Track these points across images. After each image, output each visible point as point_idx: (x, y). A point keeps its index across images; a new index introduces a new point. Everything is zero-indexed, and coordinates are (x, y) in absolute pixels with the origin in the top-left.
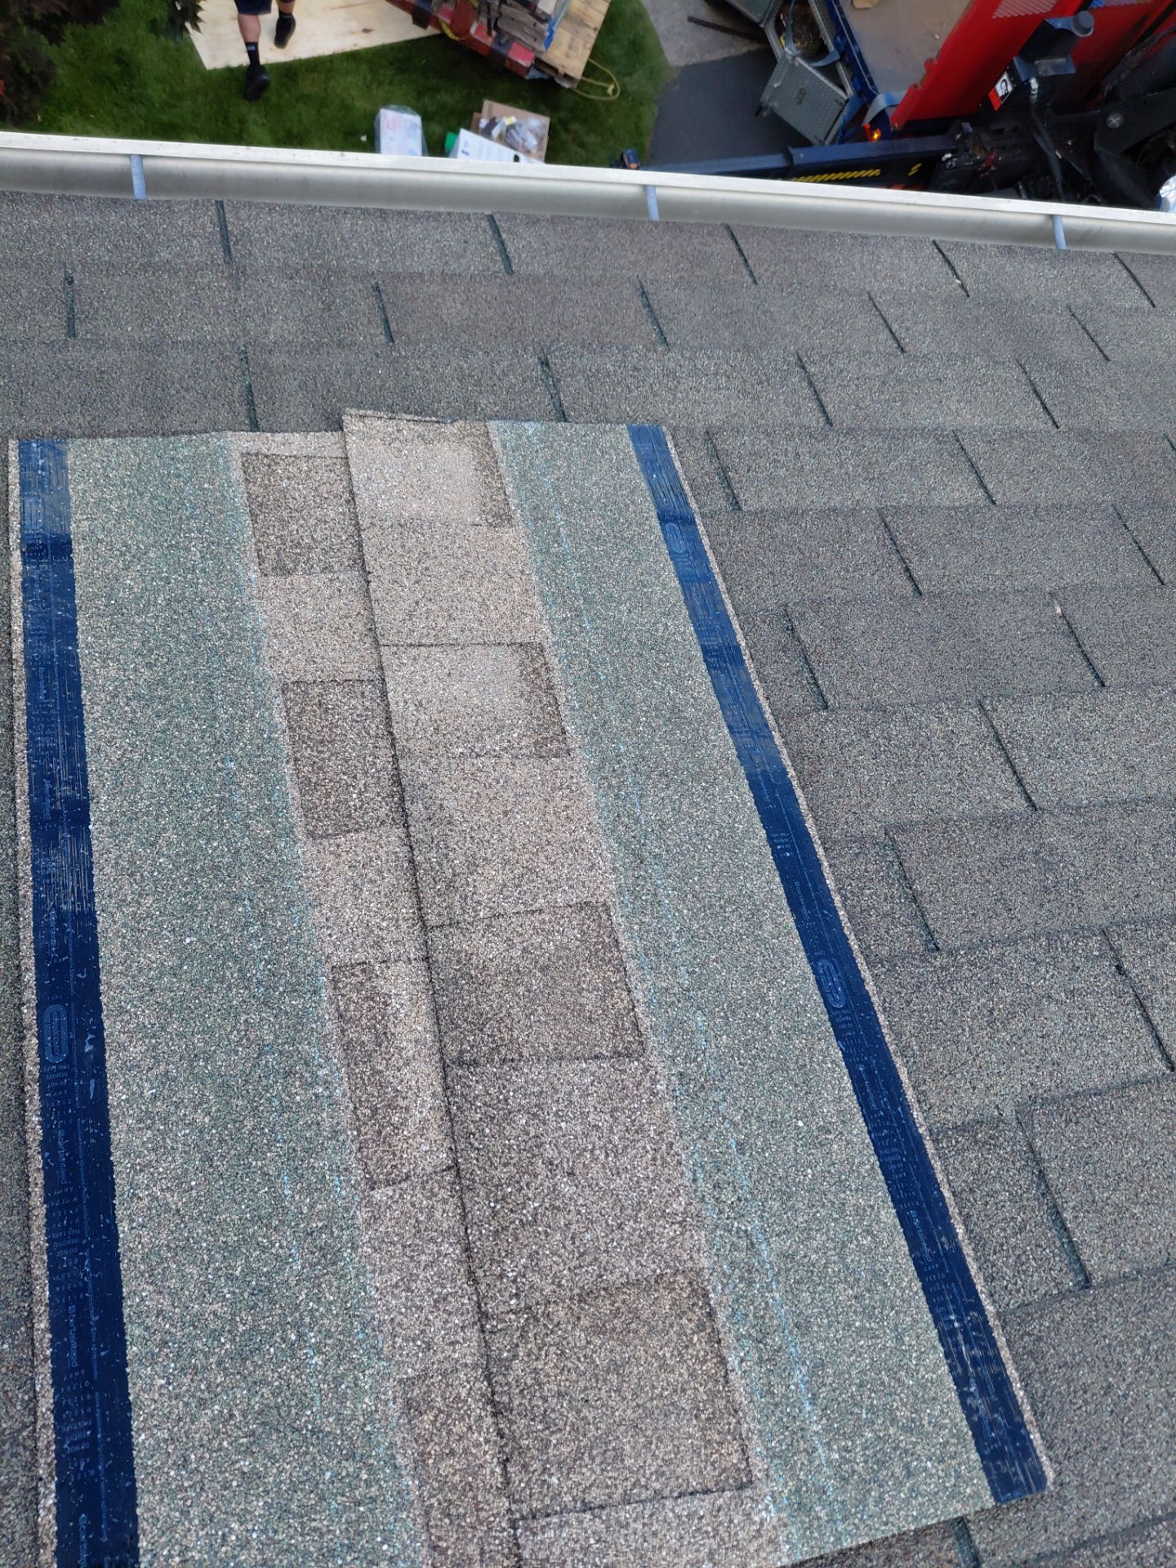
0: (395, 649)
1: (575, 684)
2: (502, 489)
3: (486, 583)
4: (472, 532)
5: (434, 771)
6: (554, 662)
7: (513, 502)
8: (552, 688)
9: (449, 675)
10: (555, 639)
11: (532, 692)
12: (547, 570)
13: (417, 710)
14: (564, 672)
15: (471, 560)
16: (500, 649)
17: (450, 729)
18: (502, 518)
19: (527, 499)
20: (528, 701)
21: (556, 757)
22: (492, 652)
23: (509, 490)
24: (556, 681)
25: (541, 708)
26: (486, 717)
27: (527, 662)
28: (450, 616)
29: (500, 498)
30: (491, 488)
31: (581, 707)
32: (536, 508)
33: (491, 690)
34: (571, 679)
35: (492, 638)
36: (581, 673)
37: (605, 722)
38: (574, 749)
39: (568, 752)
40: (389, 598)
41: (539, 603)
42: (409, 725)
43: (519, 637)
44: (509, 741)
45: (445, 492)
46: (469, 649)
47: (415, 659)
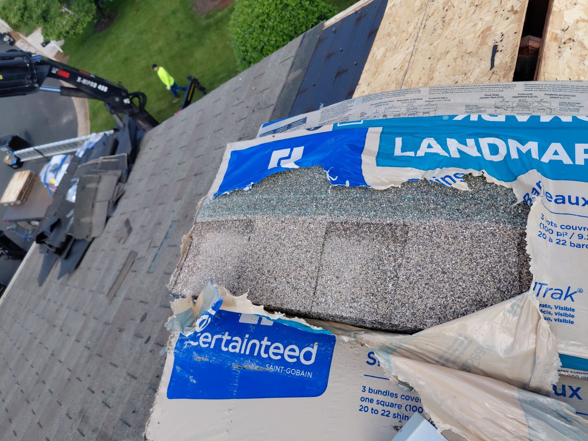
0: (314, 303)
1: (359, 211)
2: (233, 221)
3: (284, 242)
4: (253, 242)
5: (403, 305)
6: (342, 218)
7: (242, 217)
8: (358, 224)
9: (337, 277)
10: (328, 215)
11: (358, 235)
12: (285, 209)
13: (358, 302)
14: (350, 215)
15: (268, 246)
16: (326, 245)
17: (374, 287)
18: (249, 225)
19: (242, 210)
20: (364, 238)
21: (408, 232)
22: (327, 249)
23: (235, 218)
24: (354, 221)
25: (371, 232)
26: (370, 264)
27: (338, 233)
28: (300, 267)
29: (238, 223)
30: (231, 226)
31: (375, 211)
32: (248, 207)
33: (352, 257)
34: (355, 212)
35: (319, 248)
36: (352, 206)
37: (389, 201)
38: (404, 222)
39: (405, 225)
40: (282, 297)
41: (303, 218)
42: (367, 310)
43: (321, 233)
44: (390, 256)
45: (226, 250)
46: (323, 262)
47: (324, 294)
